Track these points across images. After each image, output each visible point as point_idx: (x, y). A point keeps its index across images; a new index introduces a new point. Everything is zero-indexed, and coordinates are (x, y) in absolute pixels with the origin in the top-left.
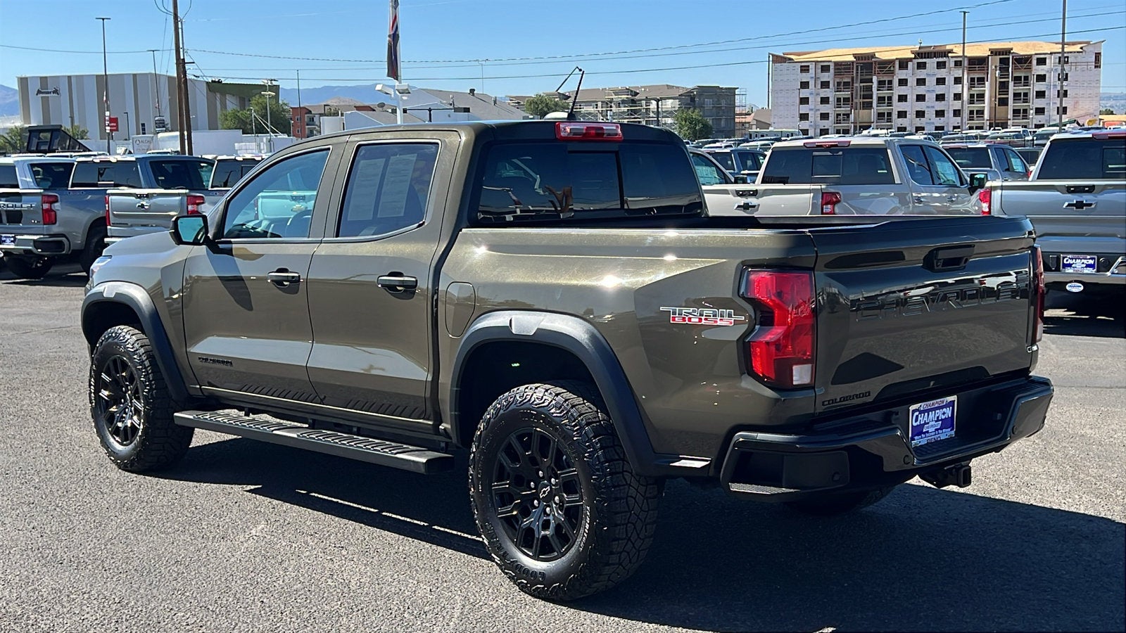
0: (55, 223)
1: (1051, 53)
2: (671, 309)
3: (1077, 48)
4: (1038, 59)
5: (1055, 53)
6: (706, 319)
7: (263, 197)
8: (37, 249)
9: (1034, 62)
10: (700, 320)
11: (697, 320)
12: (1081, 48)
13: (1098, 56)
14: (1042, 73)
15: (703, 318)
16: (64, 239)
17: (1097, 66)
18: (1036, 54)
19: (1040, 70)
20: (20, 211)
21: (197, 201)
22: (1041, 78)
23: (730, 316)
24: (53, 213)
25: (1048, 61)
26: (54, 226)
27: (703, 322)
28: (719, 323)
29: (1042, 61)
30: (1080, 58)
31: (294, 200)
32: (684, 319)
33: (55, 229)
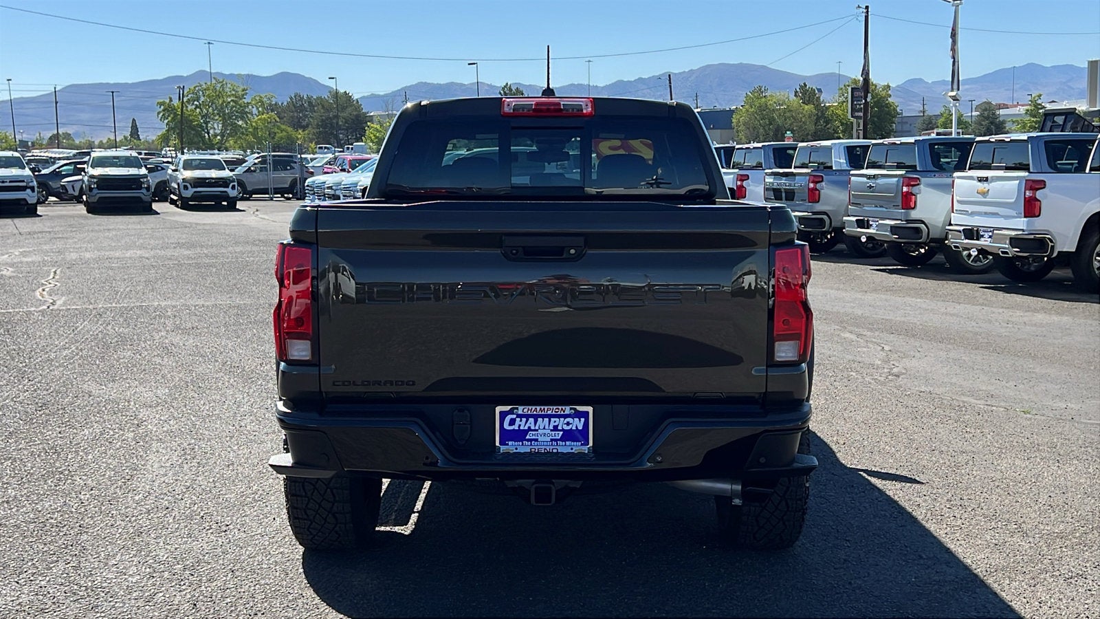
0: (819, 201)
7: (959, 178)
8: (801, 225)
16: (825, 217)
20: (794, 189)
21: (912, 183)
24: (818, 192)
26: (817, 204)
31: (980, 181)
33: (819, 207)
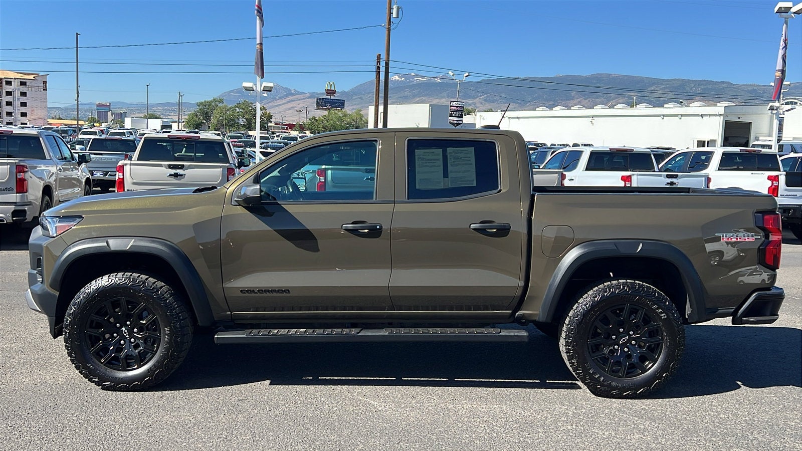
1: (15, 79)
2: (721, 235)
3: (31, 77)
4: (6, 81)
5: (17, 79)
6: (740, 239)
9: (4, 83)
10: (737, 239)
11: (735, 239)
12: (34, 77)
13: (45, 83)
14: (10, 90)
15: (738, 238)
17: (45, 89)
18: (5, 78)
19: (9, 88)
22: (9, 93)
23: (752, 236)
25: (13, 83)
27: (739, 240)
28: (747, 240)
29: (9, 83)
30: (34, 83)
32: (728, 239)
